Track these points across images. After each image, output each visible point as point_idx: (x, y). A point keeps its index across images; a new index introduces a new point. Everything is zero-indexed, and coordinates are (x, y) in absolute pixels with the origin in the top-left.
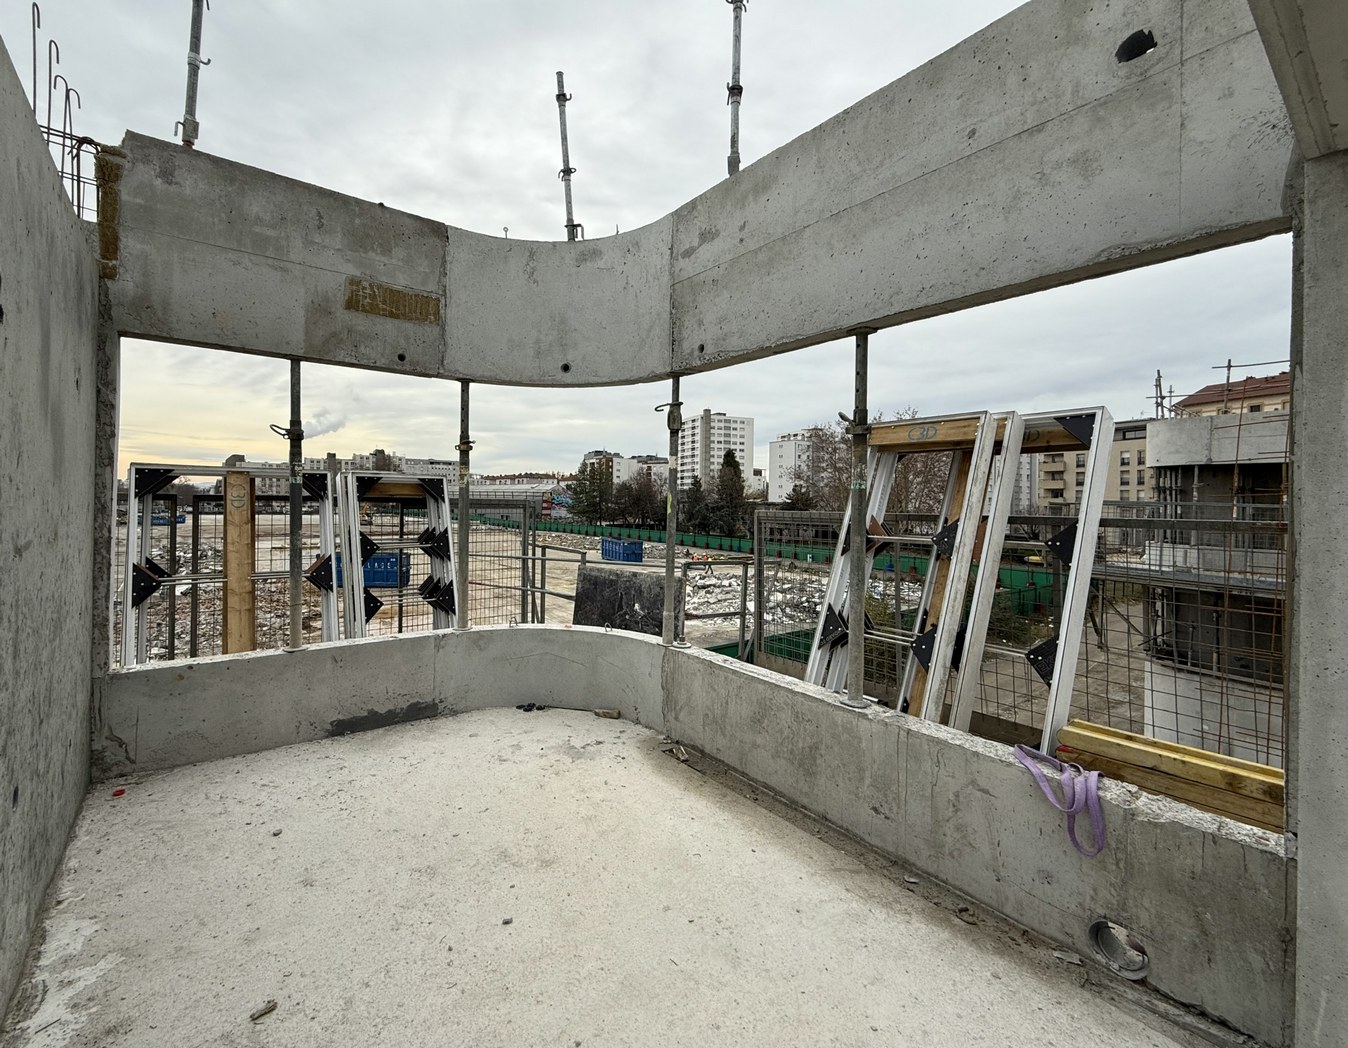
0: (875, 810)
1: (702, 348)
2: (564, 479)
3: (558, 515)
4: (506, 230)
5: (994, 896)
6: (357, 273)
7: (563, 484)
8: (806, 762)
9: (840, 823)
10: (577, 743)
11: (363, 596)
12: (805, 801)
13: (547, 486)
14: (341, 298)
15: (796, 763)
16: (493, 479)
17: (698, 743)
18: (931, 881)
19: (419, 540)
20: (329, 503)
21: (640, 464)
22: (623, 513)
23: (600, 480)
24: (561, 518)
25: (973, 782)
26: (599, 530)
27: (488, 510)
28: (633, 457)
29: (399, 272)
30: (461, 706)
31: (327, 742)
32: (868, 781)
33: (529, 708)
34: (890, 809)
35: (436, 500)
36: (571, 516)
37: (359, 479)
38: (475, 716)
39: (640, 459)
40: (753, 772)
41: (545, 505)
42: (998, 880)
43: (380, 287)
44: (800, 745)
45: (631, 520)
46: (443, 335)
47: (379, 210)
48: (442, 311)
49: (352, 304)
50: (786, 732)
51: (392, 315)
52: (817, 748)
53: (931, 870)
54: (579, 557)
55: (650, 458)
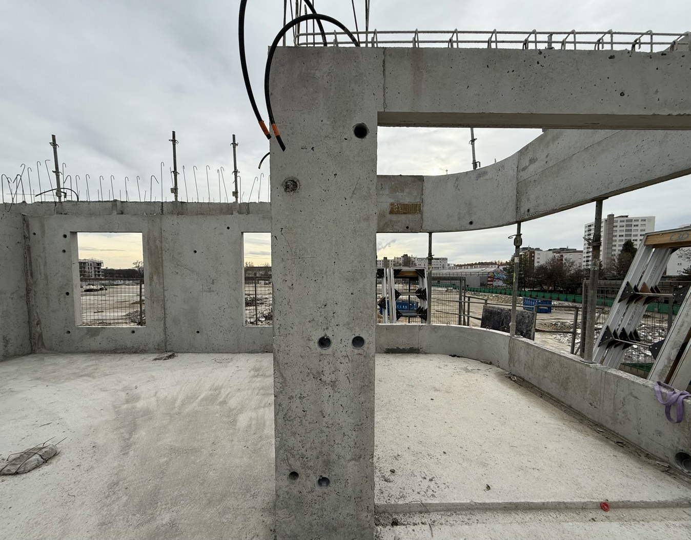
0: (591, 404)
1: (529, 210)
2: (502, 264)
3: (497, 285)
4: (447, 171)
5: (637, 440)
6: (393, 201)
7: (501, 268)
8: (564, 384)
9: (576, 409)
10: (470, 368)
11: (396, 311)
12: (563, 400)
13: (491, 269)
14: (388, 211)
15: (560, 384)
16: (461, 266)
17: (522, 376)
18: (611, 433)
19: (416, 293)
20: (385, 279)
21: (555, 254)
22: (540, 284)
23: (525, 264)
24: (499, 286)
25: (631, 394)
26: (523, 293)
27: (444, 281)
28: (550, 250)
29: (406, 198)
30: (428, 351)
31: (385, 354)
32: (588, 392)
33: (454, 356)
34: (597, 404)
35: (422, 277)
36: (505, 285)
37: (394, 270)
38: (433, 355)
39: (554, 251)
40: (543, 388)
41: (489, 279)
42: (639, 434)
43: (400, 204)
44: (562, 377)
45: (545, 287)
46: (422, 217)
47: (400, 177)
48: (422, 208)
49: (391, 212)
50: (557, 372)
51: (404, 213)
52: (568, 379)
53: (612, 429)
54: (484, 301)
55: (562, 249)
